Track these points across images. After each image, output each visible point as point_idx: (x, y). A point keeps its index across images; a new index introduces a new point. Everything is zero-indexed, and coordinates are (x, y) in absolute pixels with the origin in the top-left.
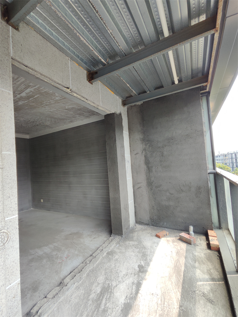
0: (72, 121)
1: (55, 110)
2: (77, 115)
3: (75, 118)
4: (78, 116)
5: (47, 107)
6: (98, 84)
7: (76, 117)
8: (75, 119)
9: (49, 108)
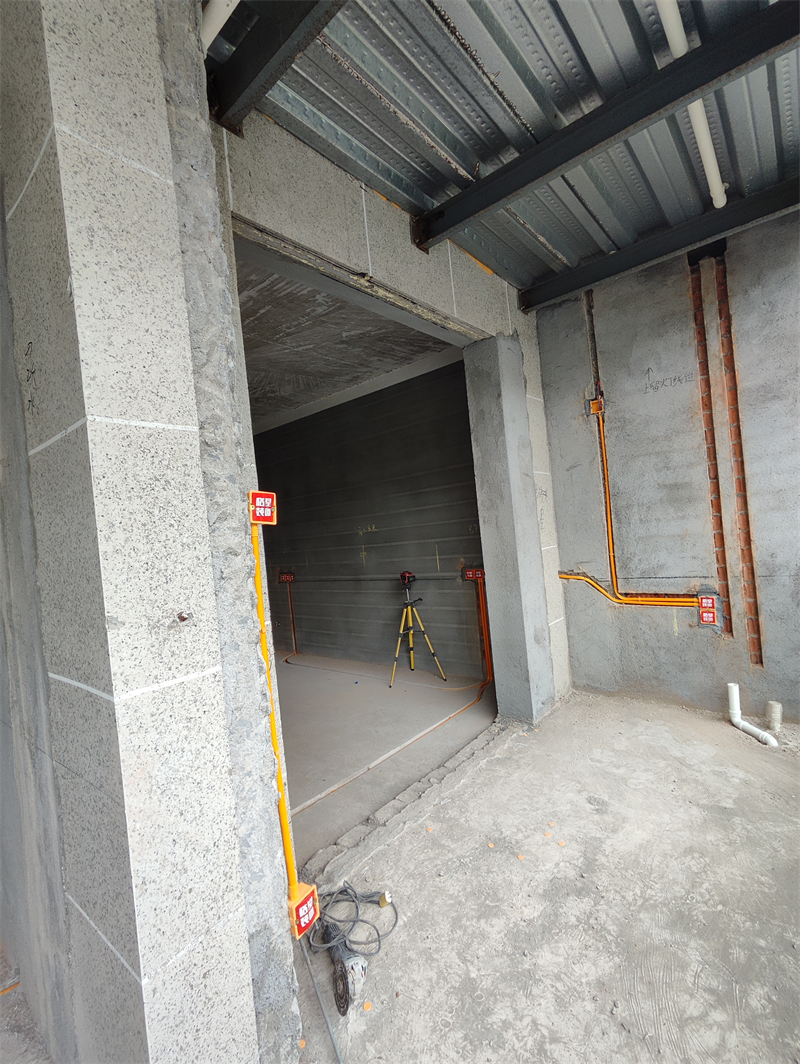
0: (355, 379)
1: (311, 346)
2: (374, 356)
3: (367, 367)
4: (376, 358)
5: (288, 340)
6: (445, 249)
7: (371, 362)
8: (365, 370)
9: (294, 344)
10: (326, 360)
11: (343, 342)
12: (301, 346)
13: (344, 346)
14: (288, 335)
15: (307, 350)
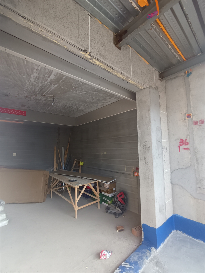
1: (85, 92)
4: (108, 98)
5: (77, 90)
6: (129, 50)
8: (106, 102)
9: (79, 91)
10: (92, 98)
11: (96, 91)
12: (81, 92)
13: (97, 93)
14: (76, 88)
15: (84, 94)
